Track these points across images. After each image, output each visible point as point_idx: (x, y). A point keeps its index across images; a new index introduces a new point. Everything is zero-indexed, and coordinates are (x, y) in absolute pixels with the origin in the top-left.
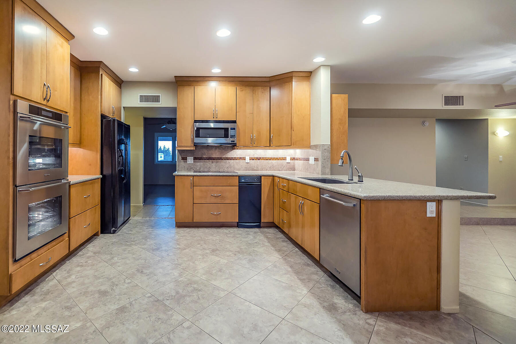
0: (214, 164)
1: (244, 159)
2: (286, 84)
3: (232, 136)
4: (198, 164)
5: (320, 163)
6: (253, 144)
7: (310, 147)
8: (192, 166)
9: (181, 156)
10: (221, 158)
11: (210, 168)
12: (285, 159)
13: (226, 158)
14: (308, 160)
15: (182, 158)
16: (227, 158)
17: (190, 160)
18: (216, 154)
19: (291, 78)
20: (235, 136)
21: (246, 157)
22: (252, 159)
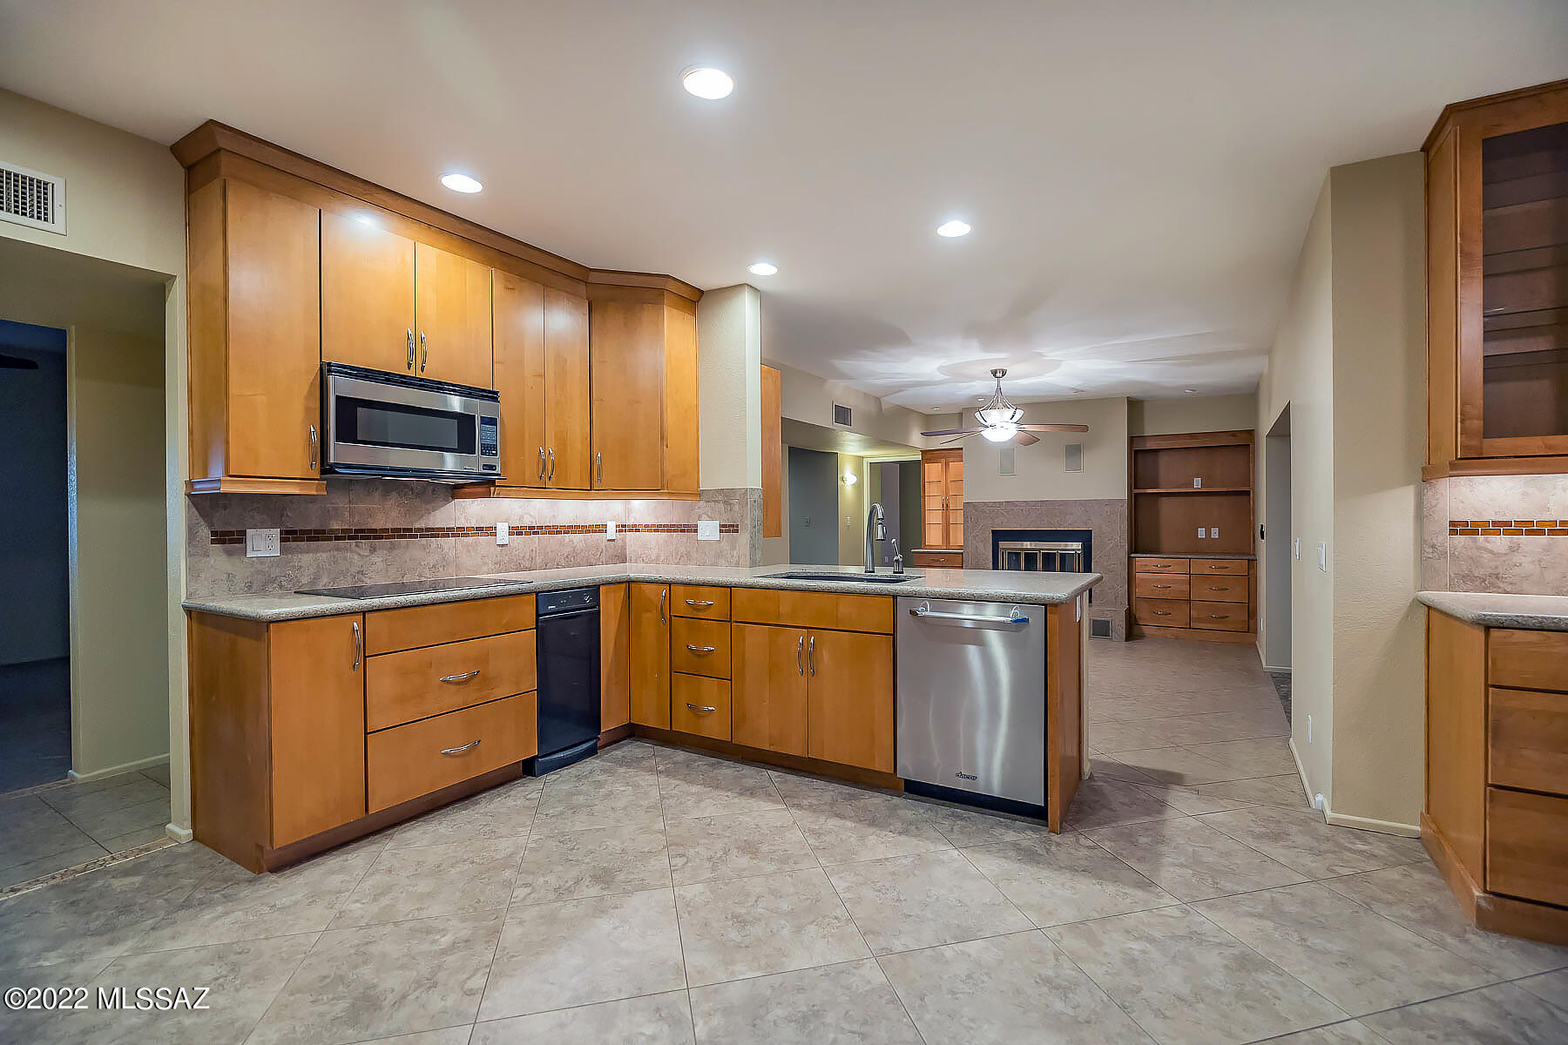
0: (378, 559)
1: (491, 531)
3: (489, 449)
4: (306, 558)
6: (547, 481)
7: (697, 494)
8: (275, 572)
9: (210, 524)
10: (411, 530)
11: (362, 573)
12: (602, 528)
13: (428, 529)
14: (693, 529)
15: (214, 533)
16: (433, 529)
17: (264, 544)
18: (386, 514)
20: (495, 447)
21: (499, 526)
22: (516, 531)
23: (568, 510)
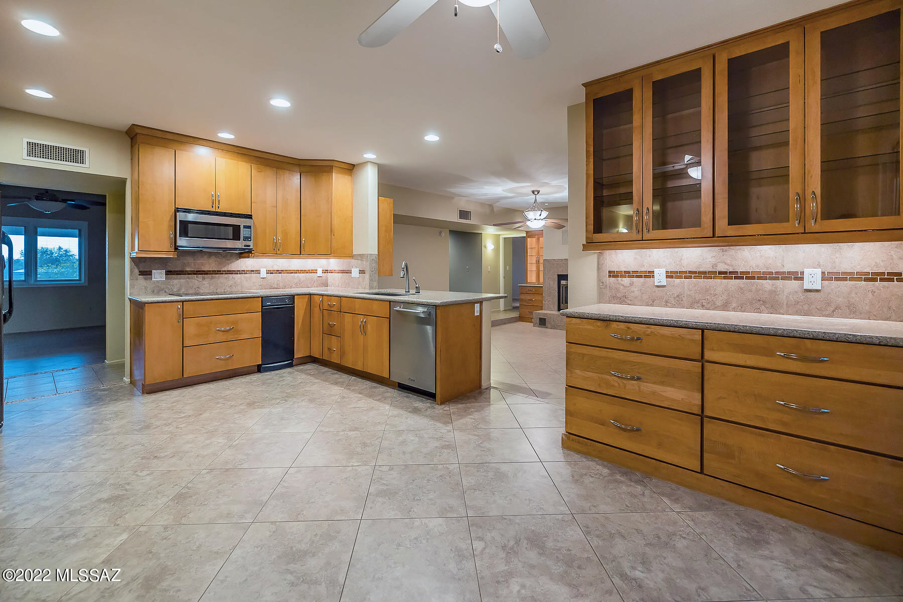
0: (206, 282)
1: (258, 272)
2: (324, 174)
3: (246, 239)
4: (176, 281)
5: (367, 276)
6: (277, 251)
7: (352, 256)
8: (163, 286)
9: (138, 268)
10: (220, 271)
11: (199, 288)
12: (315, 271)
13: (228, 271)
14: (349, 272)
15: (140, 272)
16: (231, 271)
17: (159, 275)
18: (209, 264)
19: (332, 167)
20: (250, 238)
21: (262, 270)
22: (269, 272)
23: (296, 263)
